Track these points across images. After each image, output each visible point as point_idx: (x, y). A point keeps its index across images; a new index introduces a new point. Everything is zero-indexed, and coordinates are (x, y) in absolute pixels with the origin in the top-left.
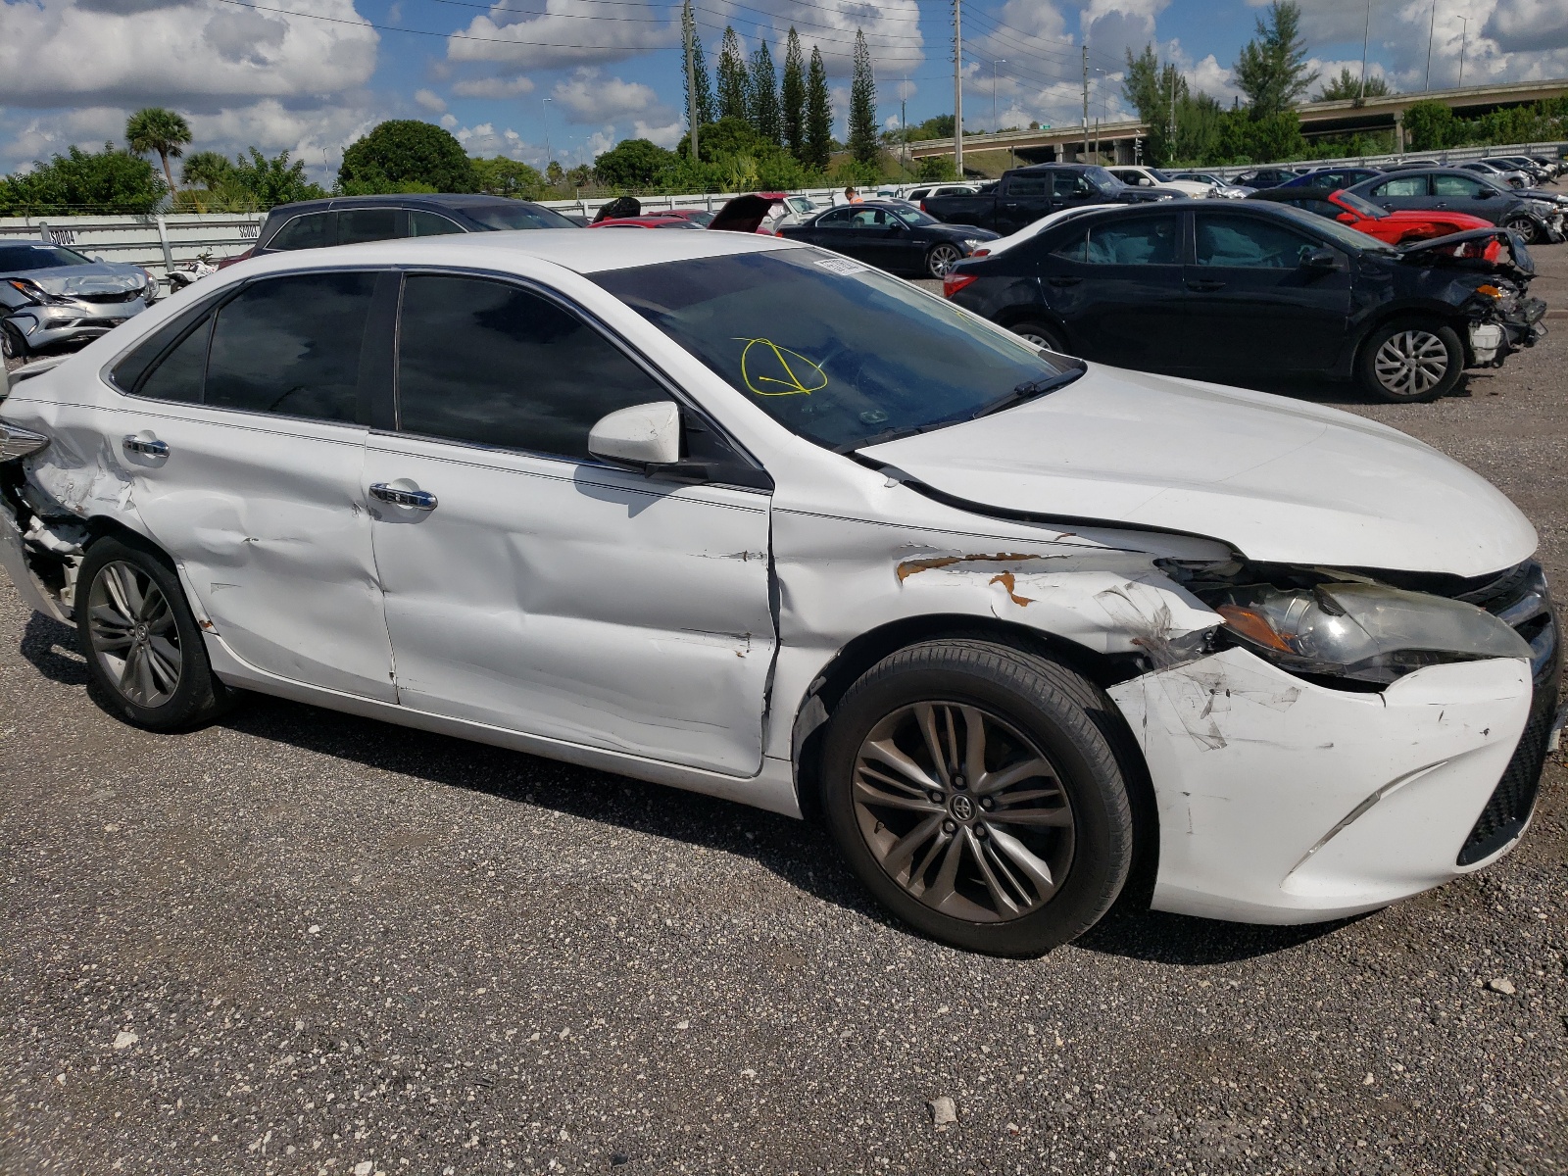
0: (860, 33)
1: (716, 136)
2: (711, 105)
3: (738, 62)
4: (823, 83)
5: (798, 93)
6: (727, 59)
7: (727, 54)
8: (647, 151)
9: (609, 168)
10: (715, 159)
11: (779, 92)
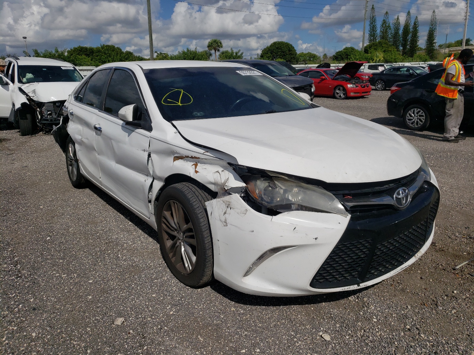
0: (434, 12)
1: (376, 45)
2: (377, 36)
3: (388, 23)
4: (417, 29)
5: (407, 32)
6: (384, 22)
7: (384, 20)
8: (352, 50)
9: (339, 55)
10: (370, 52)
11: (401, 32)
